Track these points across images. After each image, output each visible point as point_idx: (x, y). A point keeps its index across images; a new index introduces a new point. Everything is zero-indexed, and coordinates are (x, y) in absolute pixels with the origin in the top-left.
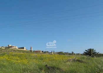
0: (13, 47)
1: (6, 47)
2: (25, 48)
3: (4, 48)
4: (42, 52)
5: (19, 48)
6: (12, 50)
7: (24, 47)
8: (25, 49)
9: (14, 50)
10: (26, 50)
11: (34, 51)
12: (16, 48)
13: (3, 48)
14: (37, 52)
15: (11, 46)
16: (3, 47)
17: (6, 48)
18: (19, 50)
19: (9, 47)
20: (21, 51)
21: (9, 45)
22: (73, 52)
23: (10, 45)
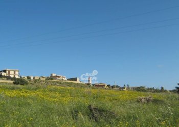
0: (59, 77)
1: (48, 77)
2: (78, 79)
3: (44, 79)
4: (108, 86)
5: (68, 80)
6: (57, 82)
7: (76, 78)
8: (78, 82)
9: (61, 83)
10: (80, 83)
11: (93, 85)
12: (63, 79)
13: (42, 79)
14: (98, 86)
15: (56, 76)
16: (42, 77)
17: (47, 79)
18: (68, 83)
19: (52, 78)
20: (72, 83)
21: (51, 74)
22: (162, 88)
23: (54, 75)
